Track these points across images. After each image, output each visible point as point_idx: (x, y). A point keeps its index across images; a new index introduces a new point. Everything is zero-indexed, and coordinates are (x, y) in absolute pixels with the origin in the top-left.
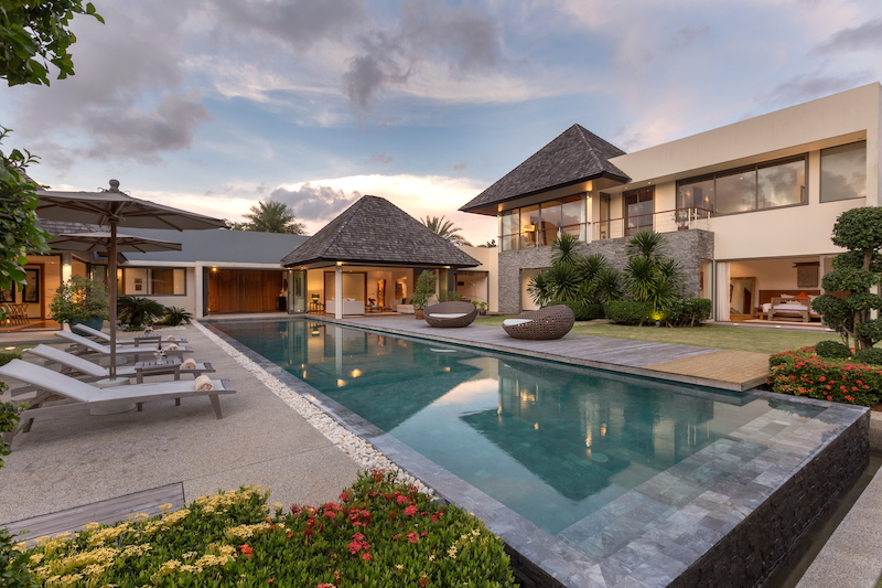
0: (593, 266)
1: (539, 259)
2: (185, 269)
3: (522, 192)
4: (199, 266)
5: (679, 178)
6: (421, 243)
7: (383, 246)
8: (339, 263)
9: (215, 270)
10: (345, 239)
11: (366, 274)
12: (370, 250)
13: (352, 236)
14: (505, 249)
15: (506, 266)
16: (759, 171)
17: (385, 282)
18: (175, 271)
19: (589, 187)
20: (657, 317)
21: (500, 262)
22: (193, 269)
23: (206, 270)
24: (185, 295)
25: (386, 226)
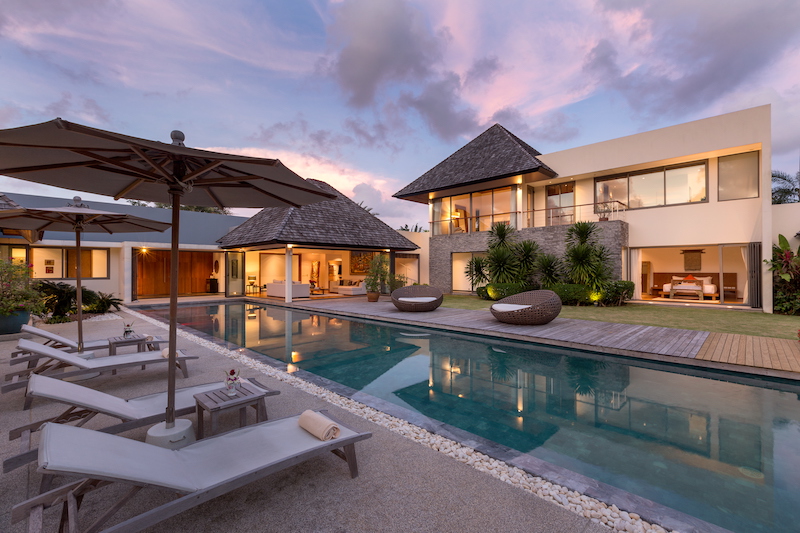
0: (528, 251)
1: (471, 243)
2: (108, 250)
3: (456, 182)
4: (127, 247)
5: (597, 175)
6: (366, 227)
7: (333, 229)
8: (290, 246)
9: (144, 251)
10: (297, 221)
11: (300, 256)
12: (321, 233)
13: (303, 219)
14: (436, 233)
15: (436, 250)
16: (667, 172)
17: (319, 263)
18: (94, 252)
19: (519, 180)
20: (595, 297)
21: (430, 246)
22: (118, 250)
23: (134, 251)
24: (108, 277)
25: (332, 210)
